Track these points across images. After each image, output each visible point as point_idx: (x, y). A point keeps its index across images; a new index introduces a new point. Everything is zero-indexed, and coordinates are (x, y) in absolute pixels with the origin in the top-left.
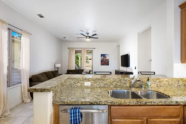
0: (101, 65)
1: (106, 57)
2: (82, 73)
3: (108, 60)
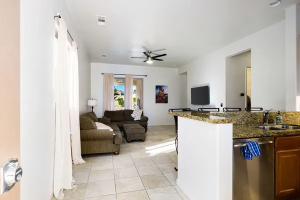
0: (156, 103)
1: (163, 91)
2: (132, 115)
3: (167, 94)
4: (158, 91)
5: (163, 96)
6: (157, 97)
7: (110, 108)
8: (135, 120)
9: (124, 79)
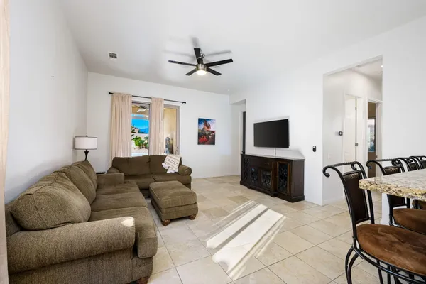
0: (199, 143)
1: (209, 126)
2: (163, 164)
3: (213, 132)
4: (202, 126)
5: (209, 134)
6: (200, 135)
7: (124, 153)
8: (168, 172)
9: (150, 105)
